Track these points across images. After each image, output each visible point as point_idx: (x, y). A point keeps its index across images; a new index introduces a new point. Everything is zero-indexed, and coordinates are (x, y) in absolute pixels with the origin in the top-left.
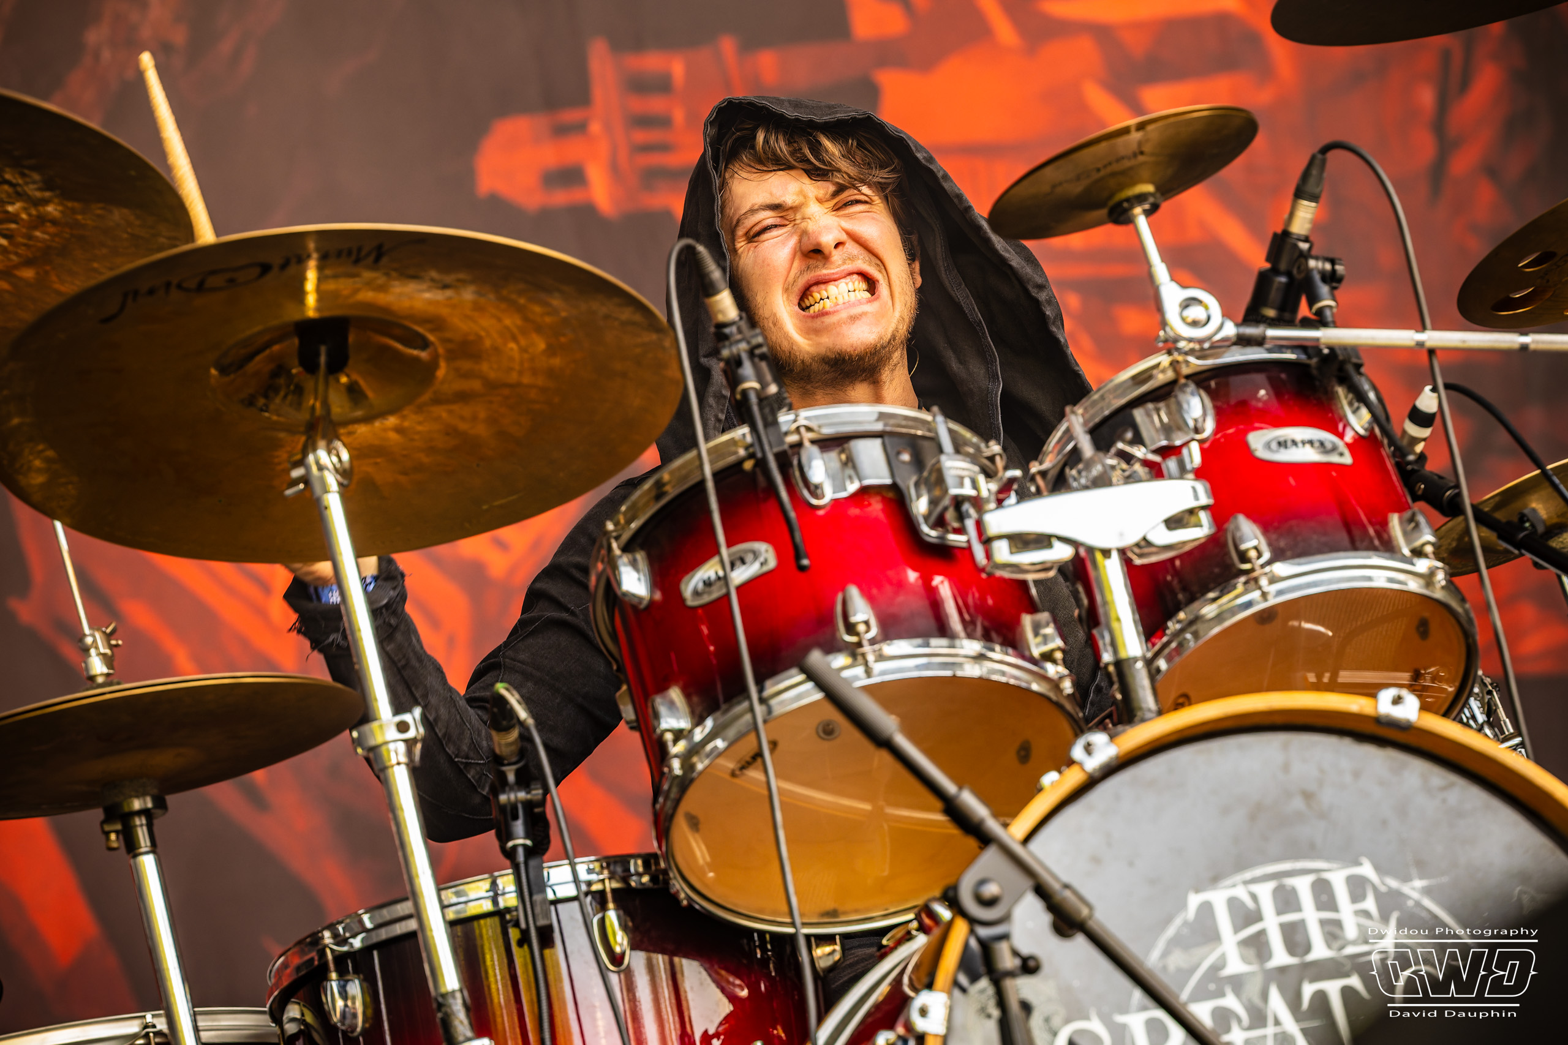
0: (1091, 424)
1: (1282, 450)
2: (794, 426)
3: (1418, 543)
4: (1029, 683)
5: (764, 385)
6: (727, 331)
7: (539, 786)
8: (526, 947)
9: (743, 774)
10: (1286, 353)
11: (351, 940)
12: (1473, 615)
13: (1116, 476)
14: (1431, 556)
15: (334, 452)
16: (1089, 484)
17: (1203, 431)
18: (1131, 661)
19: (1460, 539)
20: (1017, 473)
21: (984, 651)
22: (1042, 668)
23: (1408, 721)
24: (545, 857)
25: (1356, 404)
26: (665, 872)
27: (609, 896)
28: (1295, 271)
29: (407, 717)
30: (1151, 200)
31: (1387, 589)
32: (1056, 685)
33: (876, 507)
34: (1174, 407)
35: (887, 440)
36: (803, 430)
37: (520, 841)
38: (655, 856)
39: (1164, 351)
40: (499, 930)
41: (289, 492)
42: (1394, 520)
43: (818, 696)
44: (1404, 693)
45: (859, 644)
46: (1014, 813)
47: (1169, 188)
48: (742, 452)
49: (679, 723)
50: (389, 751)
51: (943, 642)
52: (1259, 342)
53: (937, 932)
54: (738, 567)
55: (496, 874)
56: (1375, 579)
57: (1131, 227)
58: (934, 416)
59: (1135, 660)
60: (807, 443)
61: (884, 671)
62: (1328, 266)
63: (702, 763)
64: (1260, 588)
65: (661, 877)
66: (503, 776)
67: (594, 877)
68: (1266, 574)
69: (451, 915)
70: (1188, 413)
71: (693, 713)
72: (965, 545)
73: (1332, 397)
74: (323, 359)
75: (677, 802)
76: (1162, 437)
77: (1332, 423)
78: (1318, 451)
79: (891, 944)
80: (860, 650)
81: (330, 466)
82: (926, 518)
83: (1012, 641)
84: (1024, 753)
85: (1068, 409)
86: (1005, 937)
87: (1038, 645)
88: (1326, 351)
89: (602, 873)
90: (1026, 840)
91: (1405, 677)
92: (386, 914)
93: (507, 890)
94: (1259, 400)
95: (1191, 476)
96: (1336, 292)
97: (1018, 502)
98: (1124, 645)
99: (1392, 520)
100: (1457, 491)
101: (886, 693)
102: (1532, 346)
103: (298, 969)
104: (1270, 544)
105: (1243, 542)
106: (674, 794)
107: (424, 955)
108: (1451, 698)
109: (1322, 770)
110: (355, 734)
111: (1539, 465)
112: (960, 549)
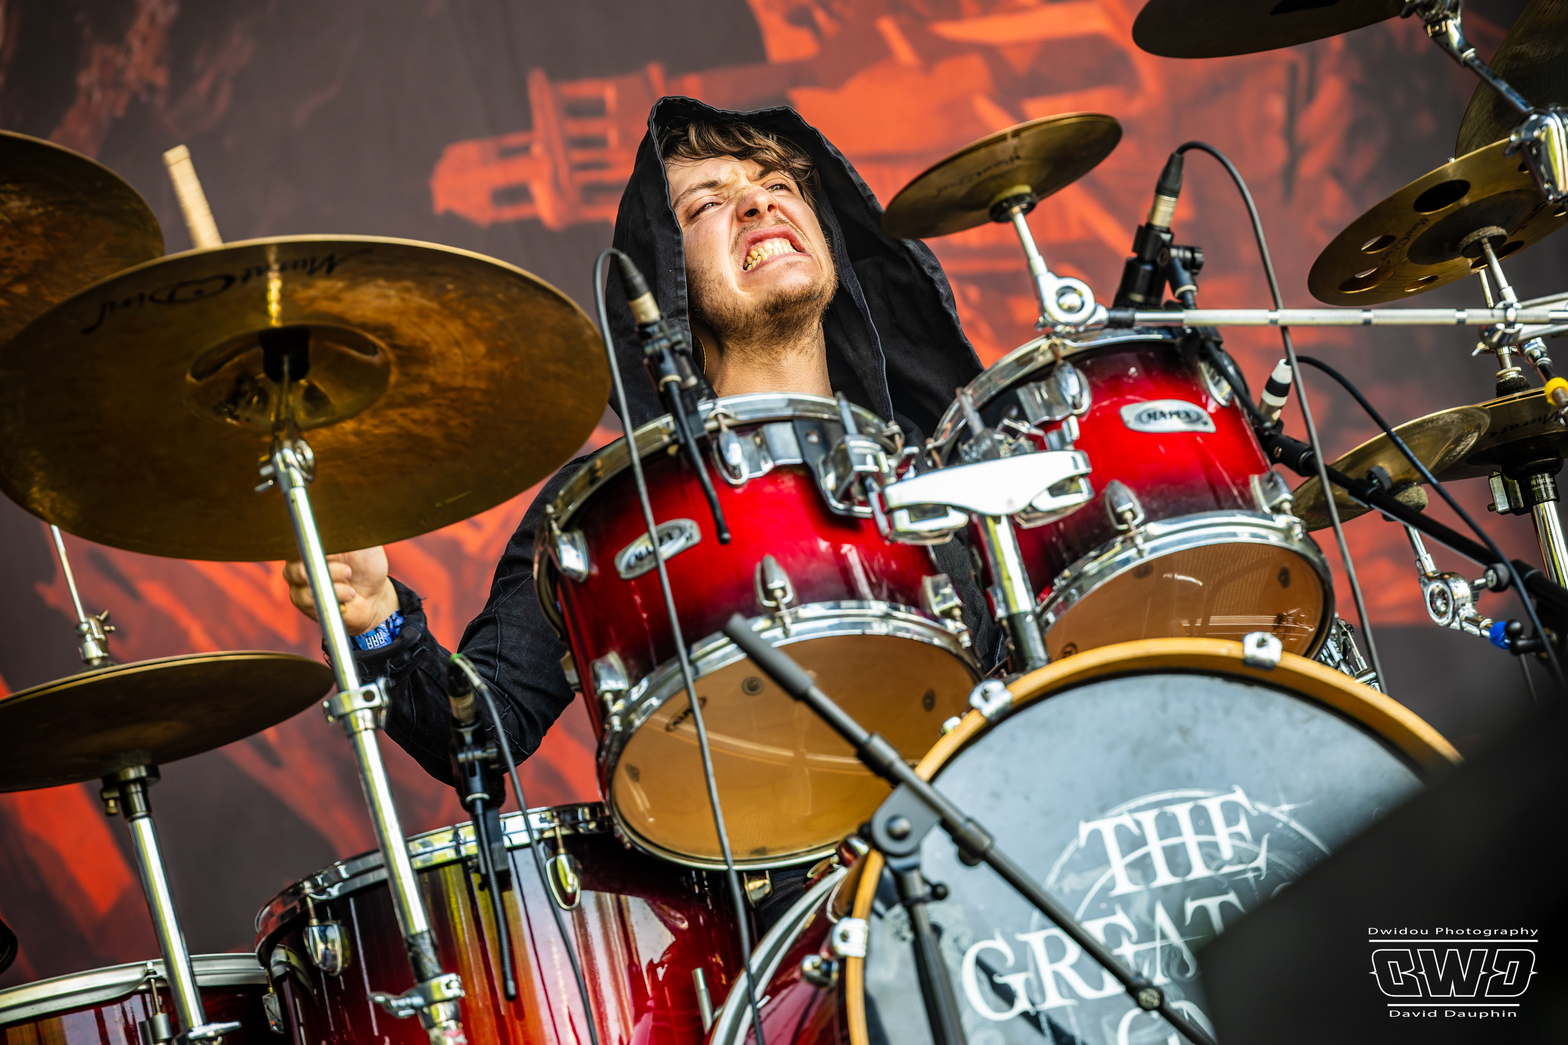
0: (980, 403)
1: (1152, 421)
2: (712, 414)
3: (1276, 502)
4: (931, 638)
5: (685, 378)
6: (649, 330)
7: (493, 745)
8: (487, 891)
9: (676, 728)
10: (1153, 334)
11: (329, 890)
12: (1328, 564)
13: (1004, 449)
14: (1289, 512)
15: (299, 450)
16: (979, 457)
17: (1081, 406)
18: (1022, 615)
19: (1317, 498)
20: (915, 450)
21: (890, 611)
22: (943, 624)
23: (1272, 662)
24: (502, 809)
25: (1217, 378)
26: (610, 819)
27: (560, 842)
28: (1159, 260)
29: (372, 687)
30: (1028, 199)
31: (1249, 544)
32: (955, 639)
33: (788, 483)
34: (1053, 385)
35: (797, 424)
36: (720, 417)
37: (479, 795)
38: (600, 804)
39: (1043, 336)
40: (462, 876)
41: (260, 488)
42: (1255, 481)
43: (741, 656)
44: (1268, 636)
45: (777, 608)
46: (921, 756)
47: (1043, 189)
48: (666, 439)
49: (617, 684)
50: (357, 719)
51: (853, 603)
52: (1128, 324)
53: (855, 864)
55: (458, 825)
56: (1239, 534)
57: (1010, 224)
58: (838, 401)
59: (1026, 614)
60: (724, 429)
61: (800, 632)
62: (1188, 255)
63: (639, 719)
64: (1136, 546)
65: (606, 823)
66: (461, 737)
67: (546, 825)
68: (1141, 533)
69: (418, 863)
70: (1066, 390)
71: (629, 675)
72: (869, 516)
73: (1195, 373)
74: (286, 368)
75: (619, 755)
76: (1043, 412)
77: (1198, 396)
79: (815, 877)
80: (778, 614)
81: (296, 463)
82: (834, 493)
83: (916, 602)
85: (958, 391)
86: (915, 867)
87: (938, 604)
88: (1189, 331)
89: (553, 822)
90: (932, 780)
91: (1269, 620)
92: (360, 865)
93: (468, 839)
94: (1130, 377)
95: (1071, 447)
96: (1197, 278)
97: (917, 476)
98: (1016, 602)
99: (1253, 481)
100: (1311, 453)
101: (802, 652)
102: (1375, 321)
103: (282, 917)
104: (1144, 506)
105: (1119, 505)
106: (614, 749)
107: (395, 901)
108: (1311, 639)
109: (1196, 709)
110: (326, 704)
111: (1384, 427)
112: (866, 519)
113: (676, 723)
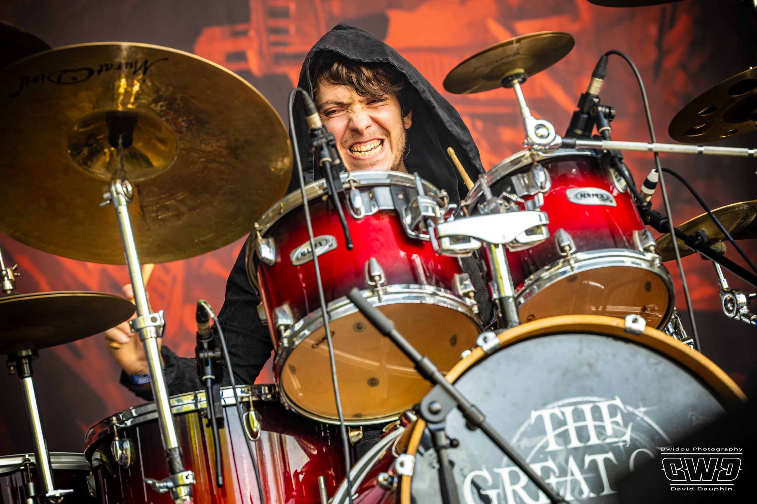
0: (491, 183)
1: (583, 198)
2: (347, 180)
3: (647, 245)
4: (457, 307)
5: (333, 160)
6: (316, 133)
7: (219, 350)
8: (210, 427)
9: (318, 347)
10: (586, 152)
11: (126, 422)
12: (672, 280)
13: (502, 208)
14: (653, 251)
15: (124, 186)
16: (489, 212)
17: (545, 188)
18: (507, 298)
19: (668, 244)
21: (436, 291)
22: (464, 300)
23: (640, 331)
25: (619, 178)
26: (279, 393)
27: (251, 404)
28: (591, 112)
29: (156, 315)
30: (522, 76)
31: (631, 267)
32: (470, 308)
33: (386, 220)
34: (531, 176)
35: (392, 187)
36: (351, 182)
37: (209, 376)
38: (274, 385)
39: (527, 149)
40: (197, 419)
41: (102, 204)
42: (636, 234)
43: (356, 310)
44: (638, 317)
45: (376, 286)
46: (449, 370)
47: (531, 71)
48: (321, 192)
49: (287, 321)
50: (147, 331)
51: (416, 286)
52: (573, 146)
53: (409, 426)
54: (319, 247)
56: (626, 262)
57: (512, 89)
58: (415, 177)
59: (509, 297)
60: (353, 188)
61: (387, 300)
62: (607, 110)
63: (298, 341)
64: (570, 265)
65: (277, 396)
66: (202, 345)
67: (244, 395)
68: (573, 258)
69: (175, 411)
70: (538, 179)
71: (294, 317)
72: (428, 240)
73: (607, 174)
74: (120, 141)
75: (285, 360)
76: (525, 190)
77: (607, 186)
78: (600, 199)
79: (387, 431)
80: (376, 289)
81: (123, 193)
82: (410, 226)
83: (450, 287)
84: (454, 341)
86: (442, 429)
87: (462, 289)
88: (605, 151)
89: (248, 393)
90: (454, 383)
91: (638, 309)
92: (143, 410)
93: (202, 400)
94: (572, 174)
95: (538, 210)
96: (611, 123)
97: (455, 220)
98: (504, 290)
99: (635, 234)
100: (666, 220)
101: (388, 310)
102: (705, 152)
103: (100, 435)
104: (575, 244)
105: (562, 242)
106: (284, 356)
107: (161, 430)
108: (660, 320)
109: (598, 354)
110: (131, 322)
111: (707, 210)
112: (426, 241)
113: (317, 344)
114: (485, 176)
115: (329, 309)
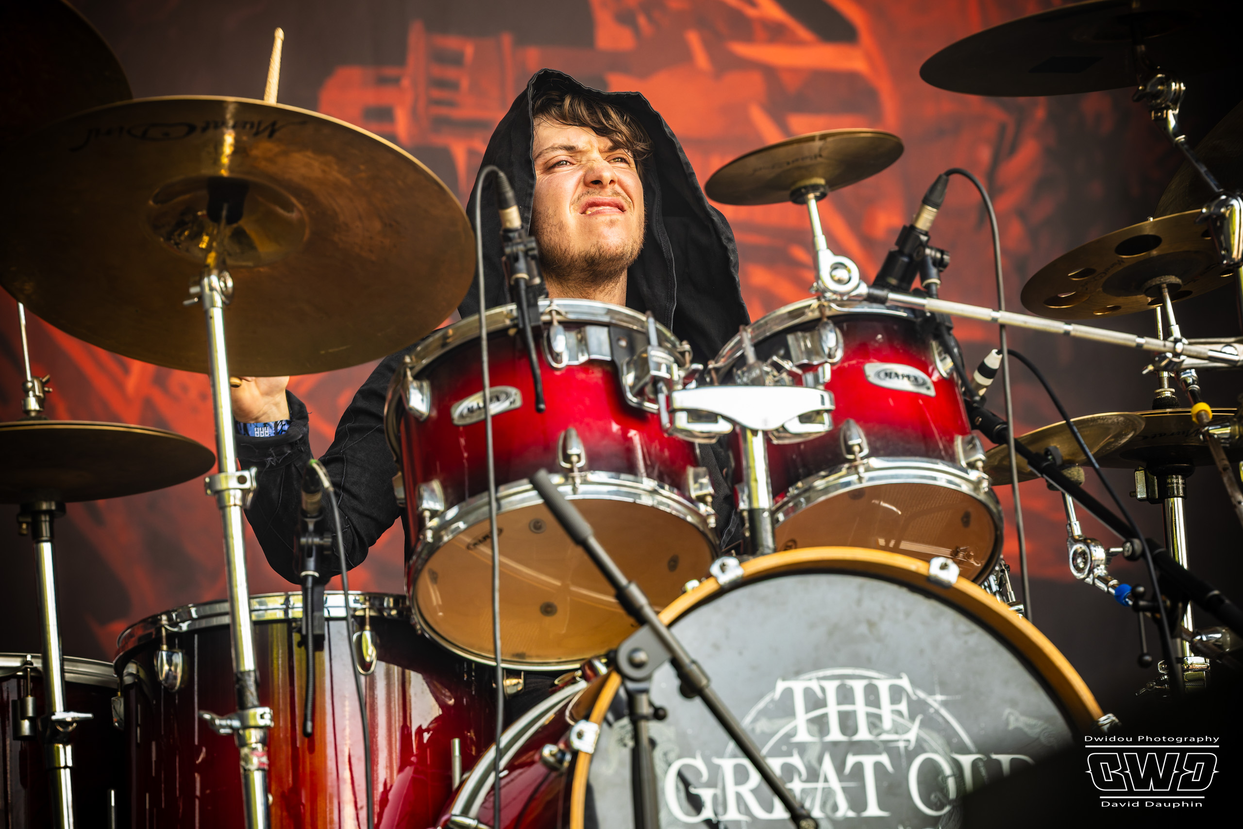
0: (756, 341)
2: (548, 309)
3: (972, 459)
4: (686, 515)
5: (532, 277)
6: (511, 235)
7: (330, 536)
8: (303, 648)
9: (476, 548)
10: (899, 311)
11: (181, 624)
12: (1003, 515)
13: (769, 379)
14: (981, 469)
15: (222, 279)
17: (835, 357)
18: (761, 511)
19: (1002, 459)
20: (700, 367)
21: (657, 488)
22: (697, 506)
23: (949, 583)
24: (327, 586)
25: (943, 356)
26: (409, 609)
27: (368, 621)
28: (915, 255)
29: (246, 474)
30: (822, 190)
31: (945, 488)
32: (704, 519)
33: (597, 375)
34: (816, 337)
35: (612, 329)
36: (554, 313)
37: (311, 573)
38: (404, 598)
39: (815, 297)
40: (286, 633)
41: (187, 302)
42: (959, 441)
43: (540, 501)
44: (949, 562)
45: (571, 470)
46: (664, 605)
47: (834, 183)
48: (508, 322)
49: (436, 505)
50: (229, 496)
51: (631, 477)
52: (882, 301)
53: (595, 681)
54: (494, 402)
55: (290, 593)
56: (938, 479)
57: (804, 207)
58: (648, 318)
59: (764, 510)
60: (555, 323)
61: (586, 492)
62: (939, 255)
63: (448, 536)
64: (858, 473)
65: (405, 613)
66: (305, 525)
67: (358, 606)
68: (864, 464)
69: (254, 618)
70: (825, 342)
71: (446, 500)
72: (655, 411)
73: (927, 348)
74: (224, 213)
75: (426, 561)
76: (804, 356)
77: (924, 366)
79: (560, 684)
80: (571, 474)
81: (218, 289)
82: (631, 388)
83: (679, 485)
84: (673, 564)
86: (646, 691)
87: (696, 490)
88: (928, 314)
89: (364, 604)
90: (670, 625)
91: (948, 551)
92: (208, 610)
93: (296, 605)
94: (876, 341)
95: (822, 387)
96: (942, 274)
97: (697, 387)
98: (758, 499)
99: (957, 440)
100: (1005, 426)
101: (587, 507)
102: (1073, 333)
103: (140, 639)
104: (869, 444)
105: (851, 439)
106: (423, 556)
107: (233, 643)
108: (978, 571)
109: (884, 608)
110: (207, 480)
111: (1065, 417)
112: (652, 414)
113: (475, 544)
114: (749, 328)
115: (500, 494)
